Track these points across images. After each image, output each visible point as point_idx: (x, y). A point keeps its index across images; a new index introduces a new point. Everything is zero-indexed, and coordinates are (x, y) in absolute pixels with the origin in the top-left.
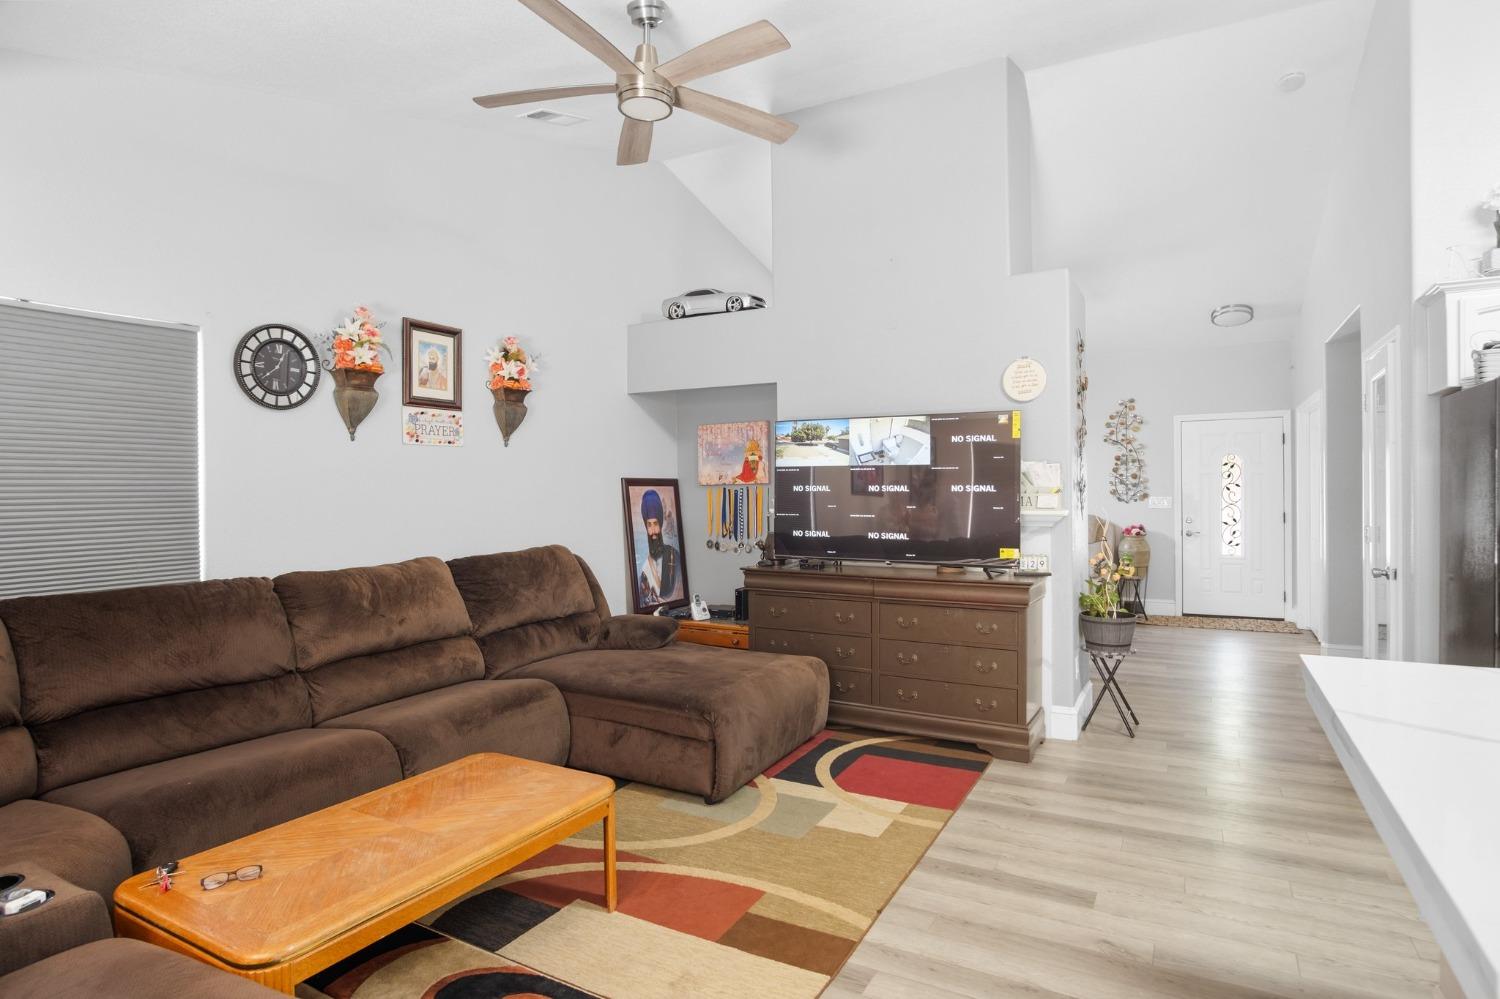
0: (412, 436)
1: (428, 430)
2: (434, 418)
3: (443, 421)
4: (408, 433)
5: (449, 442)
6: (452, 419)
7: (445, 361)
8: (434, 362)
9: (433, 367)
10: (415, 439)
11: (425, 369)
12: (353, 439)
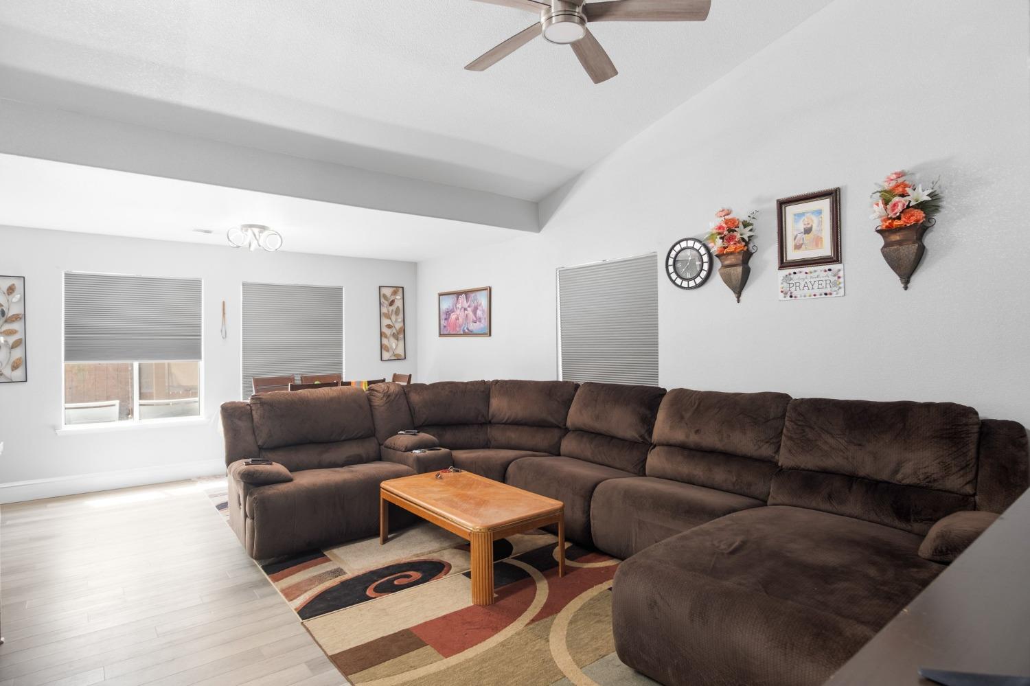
0: (786, 294)
1: (802, 287)
2: (808, 275)
3: (818, 276)
4: (782, 292)
5: (826, 294)
6: (829, 273)
7: (820, 223)
8: (809, 226)
9: (808, 231)
10: (789, 294)
11: (799, 236)
12: (738, 301)
